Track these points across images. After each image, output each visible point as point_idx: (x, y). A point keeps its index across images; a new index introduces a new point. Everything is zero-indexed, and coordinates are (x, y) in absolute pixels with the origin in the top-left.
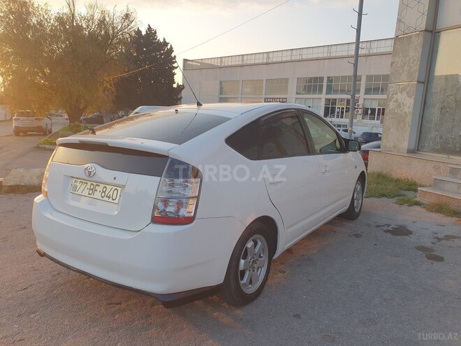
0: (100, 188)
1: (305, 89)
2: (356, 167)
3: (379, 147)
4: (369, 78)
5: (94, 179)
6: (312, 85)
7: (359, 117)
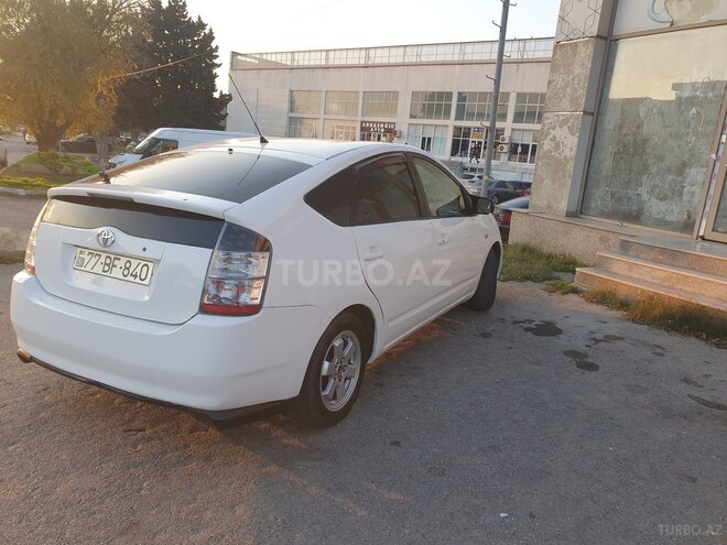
0: (121, 263)
1: (423, 110)
2: (487, 236)
3: (526, 207)
4: (521, 97)
5: (112, 249)
6: (434, 104)
7: (504, 157)
